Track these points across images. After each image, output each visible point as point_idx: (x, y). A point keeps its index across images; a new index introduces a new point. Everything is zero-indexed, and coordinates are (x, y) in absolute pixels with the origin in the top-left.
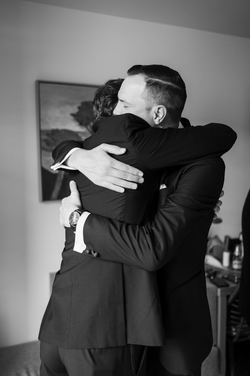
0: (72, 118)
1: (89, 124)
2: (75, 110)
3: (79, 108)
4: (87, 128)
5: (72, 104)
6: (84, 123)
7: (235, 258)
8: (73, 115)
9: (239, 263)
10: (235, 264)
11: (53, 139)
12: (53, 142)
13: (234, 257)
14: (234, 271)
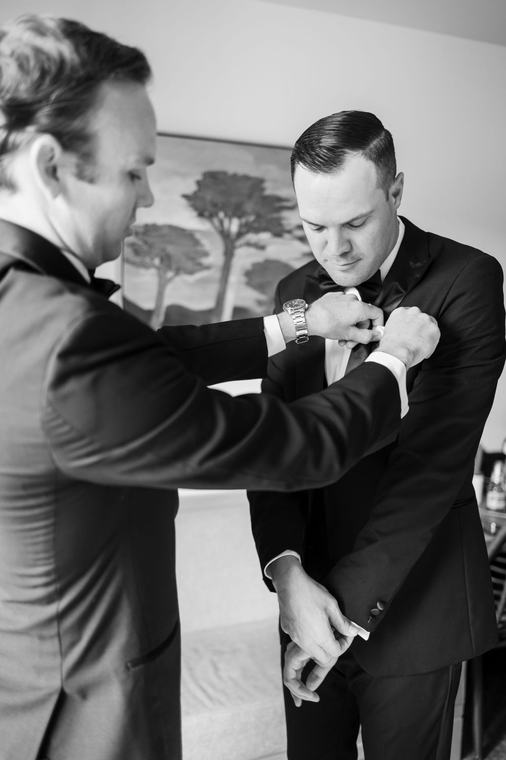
0: (184, 202)
1: (216, 214)
2: (190, 187)
3: (199, 183)
4: (212, 223)
5: (184, 175)
6: (207, 214)
7: (493, 487)
8: (186, 197)
9: (500, 498)
10: (492, 499)
11: (146, 243)
12: (145, 248)
13: (490, 485)
14: (489, 512)
